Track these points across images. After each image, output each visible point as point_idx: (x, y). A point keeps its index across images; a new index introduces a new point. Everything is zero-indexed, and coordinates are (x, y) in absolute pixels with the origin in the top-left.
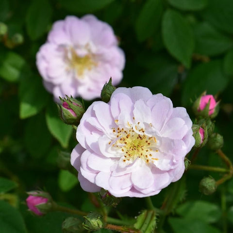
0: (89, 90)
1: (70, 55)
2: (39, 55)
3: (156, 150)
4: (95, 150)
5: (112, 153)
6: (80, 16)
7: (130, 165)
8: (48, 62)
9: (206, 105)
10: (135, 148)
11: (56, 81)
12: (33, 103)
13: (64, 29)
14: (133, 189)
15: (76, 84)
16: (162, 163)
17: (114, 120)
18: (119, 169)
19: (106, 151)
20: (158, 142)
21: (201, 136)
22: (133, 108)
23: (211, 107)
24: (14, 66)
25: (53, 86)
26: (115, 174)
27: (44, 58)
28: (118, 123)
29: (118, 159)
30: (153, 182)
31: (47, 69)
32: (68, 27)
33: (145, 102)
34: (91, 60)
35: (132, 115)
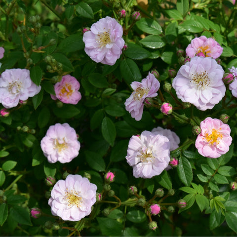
0: (63, 158)
1: (56, 143)
2: (42, 141)
3: (82, 202)
4: (58, 200)
5: (64, 202)
6: (62, 123)
7: (71, 208)
8: (46, 145)
9: (109, 177)
10: (74, 200)
11: (48, 153)
12: (38, 159)
13: (54, 130)
14: (71, 217)
15: (57, 156)
16: (83, 208)
17: (67, 188)
18: (66, 209)
19: (62, 201)
20: (82, 199)
21: (99, 198)
22: (74, 184)
23: (111, 178)
24: (31, 140)
25: (48, 155)
26: (64, 210)
27: (44, 143)
28: (68, 190)
29: (67, 204)
30: (78, 215)
31: (45, 148)
32: (56, 129)
33: (79, 181)
34: (65, 145)
35: (74, 186)
